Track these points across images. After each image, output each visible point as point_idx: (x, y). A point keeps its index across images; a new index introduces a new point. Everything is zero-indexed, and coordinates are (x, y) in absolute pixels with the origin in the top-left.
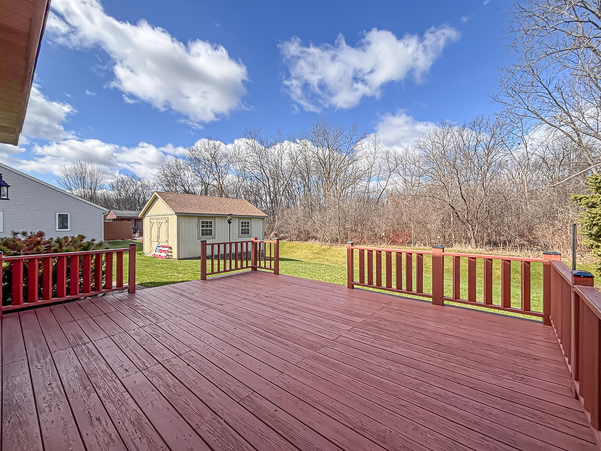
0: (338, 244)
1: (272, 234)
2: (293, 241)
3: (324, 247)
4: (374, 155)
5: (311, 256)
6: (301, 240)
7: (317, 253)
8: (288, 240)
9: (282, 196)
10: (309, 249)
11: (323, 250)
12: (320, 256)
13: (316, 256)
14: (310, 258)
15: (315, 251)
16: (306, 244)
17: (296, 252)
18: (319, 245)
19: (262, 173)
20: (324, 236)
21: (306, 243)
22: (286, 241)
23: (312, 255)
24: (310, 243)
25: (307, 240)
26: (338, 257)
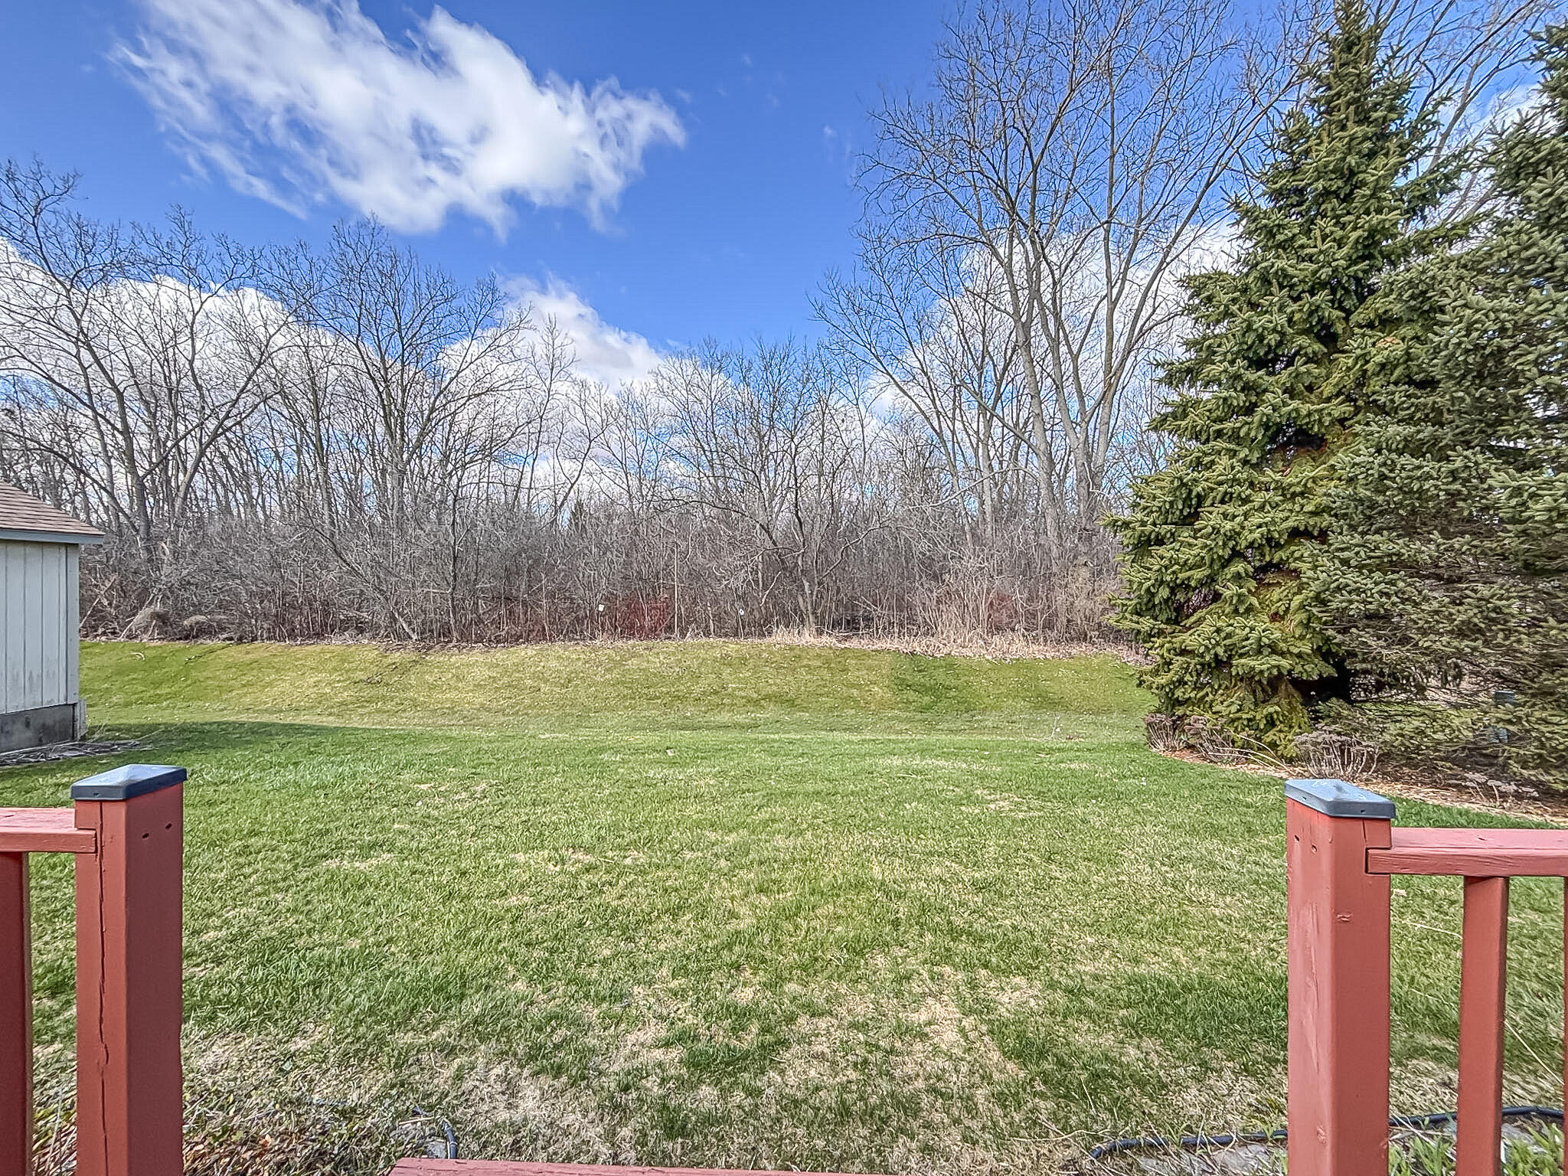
0: (450, 645)
1: (138, 617)
2: (254, 639)
3: (396, 657)
4: (548, 383)
5: (346, 694)
6: (292, 635)
7: (369, 682)
8: (231, 639)
9: (196, 470)
10: (335, 669)
11: (395, 667)
12: (383, 691)
13: (368, 692)
14: (342, 704)
15: (360, 675)
16: (318, 648)
17: (270, 684)
18: (377, 652)
19: (84, 369)
20: (395, 620)
21: (314, 648)
22: (220, 644)
23: (345, 689)
24: (335, 644)
25: (319, 636)
26: (456, 689)
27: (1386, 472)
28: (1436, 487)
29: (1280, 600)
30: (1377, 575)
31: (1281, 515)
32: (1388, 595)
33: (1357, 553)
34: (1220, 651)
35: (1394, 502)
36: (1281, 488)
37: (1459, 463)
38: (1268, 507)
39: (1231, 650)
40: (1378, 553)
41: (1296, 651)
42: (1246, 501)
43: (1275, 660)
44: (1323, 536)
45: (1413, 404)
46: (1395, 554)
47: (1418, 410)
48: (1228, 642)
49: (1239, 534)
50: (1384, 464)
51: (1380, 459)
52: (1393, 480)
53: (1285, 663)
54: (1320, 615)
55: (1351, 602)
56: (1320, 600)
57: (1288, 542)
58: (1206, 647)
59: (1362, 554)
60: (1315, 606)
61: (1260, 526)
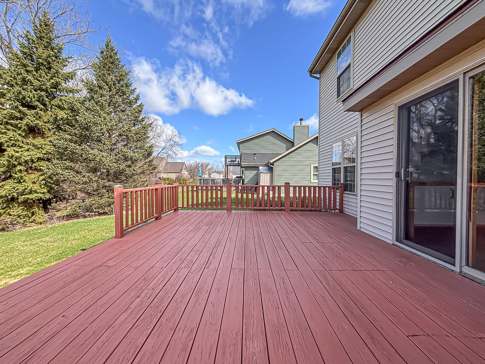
27: (68, 146)
28: (79, 152)
29: (35, 178)
30: (67, 171)
31: (35, 153)
32: (69, 176)
33: (60, 165)
34: (15, 194)
35: (69, 154)
36: (34, 146)
37: (83, 147)
38: (30, 150)
39: (18, 194)
40: (66, 166)
41: (42, 192)
42: (21, 147)
43: (36, 195)
44: (48, 160)
45: (70, 131)
46: (70, 166)
47: (71, 132)
48: (17, 191)
49: (20, 157)
50: (67, 144)
51: (66, 143)
52: (69, 148)
53: (40, 195)
54: (50, 181)
55: (60, 177)
56: (50, 177)
57: (37, 161)
58: (9, 193)
59: (62, 165)
60: (49, 179)
61: (28, 156)
